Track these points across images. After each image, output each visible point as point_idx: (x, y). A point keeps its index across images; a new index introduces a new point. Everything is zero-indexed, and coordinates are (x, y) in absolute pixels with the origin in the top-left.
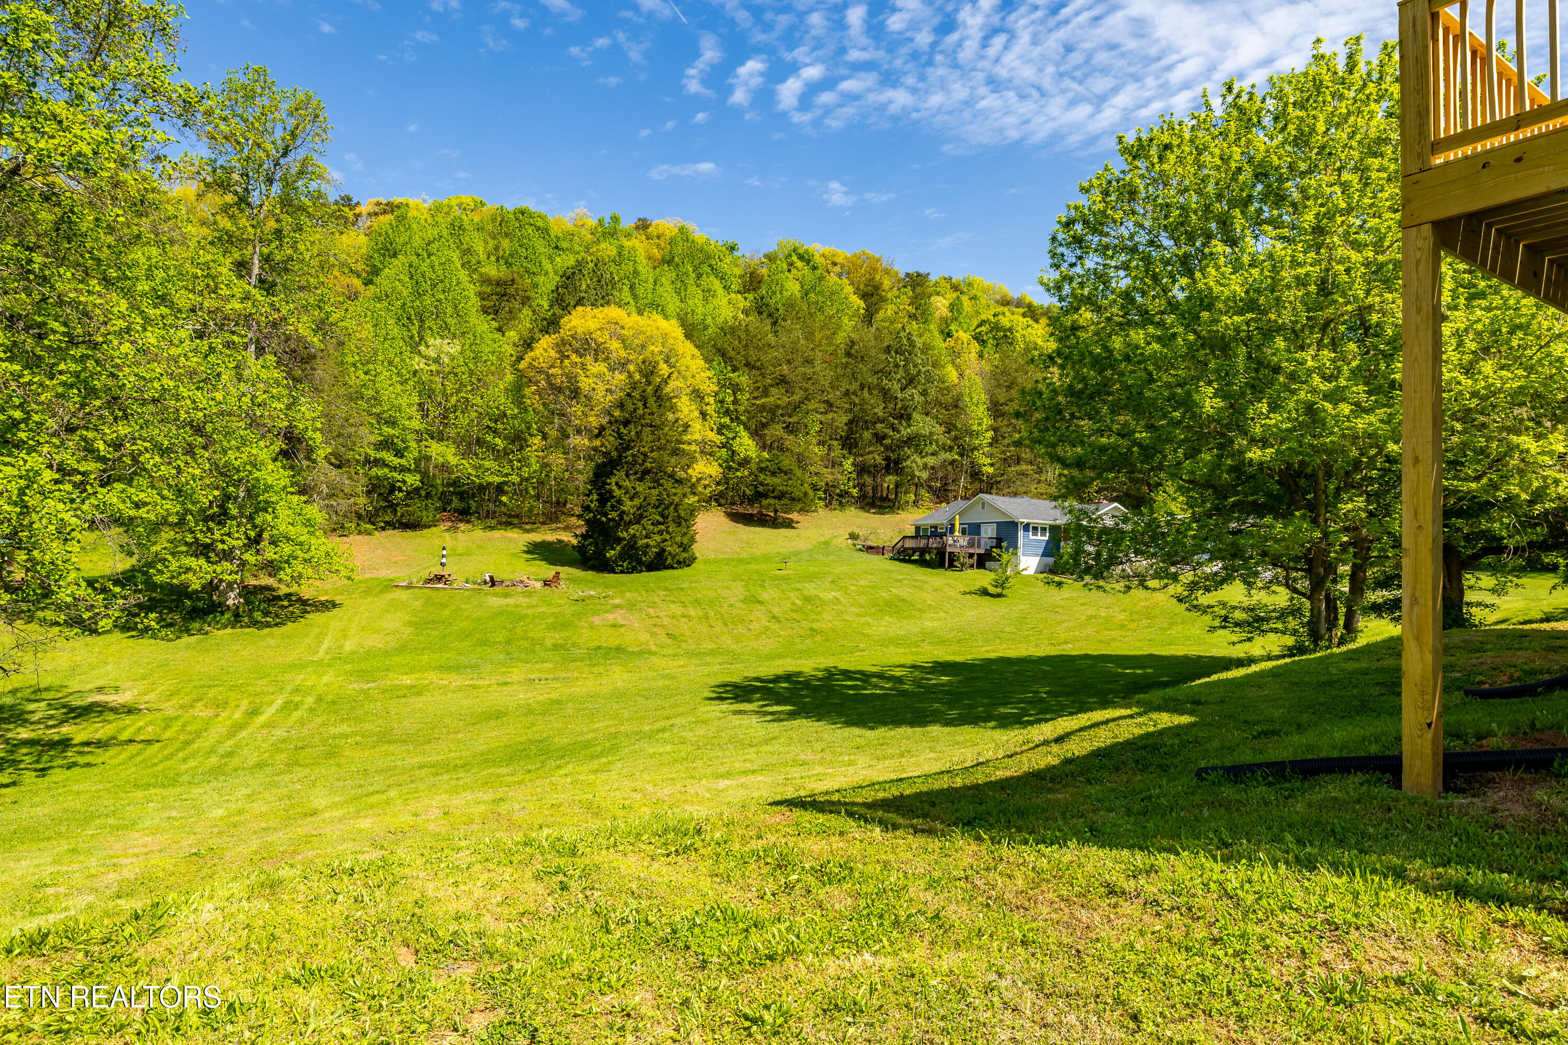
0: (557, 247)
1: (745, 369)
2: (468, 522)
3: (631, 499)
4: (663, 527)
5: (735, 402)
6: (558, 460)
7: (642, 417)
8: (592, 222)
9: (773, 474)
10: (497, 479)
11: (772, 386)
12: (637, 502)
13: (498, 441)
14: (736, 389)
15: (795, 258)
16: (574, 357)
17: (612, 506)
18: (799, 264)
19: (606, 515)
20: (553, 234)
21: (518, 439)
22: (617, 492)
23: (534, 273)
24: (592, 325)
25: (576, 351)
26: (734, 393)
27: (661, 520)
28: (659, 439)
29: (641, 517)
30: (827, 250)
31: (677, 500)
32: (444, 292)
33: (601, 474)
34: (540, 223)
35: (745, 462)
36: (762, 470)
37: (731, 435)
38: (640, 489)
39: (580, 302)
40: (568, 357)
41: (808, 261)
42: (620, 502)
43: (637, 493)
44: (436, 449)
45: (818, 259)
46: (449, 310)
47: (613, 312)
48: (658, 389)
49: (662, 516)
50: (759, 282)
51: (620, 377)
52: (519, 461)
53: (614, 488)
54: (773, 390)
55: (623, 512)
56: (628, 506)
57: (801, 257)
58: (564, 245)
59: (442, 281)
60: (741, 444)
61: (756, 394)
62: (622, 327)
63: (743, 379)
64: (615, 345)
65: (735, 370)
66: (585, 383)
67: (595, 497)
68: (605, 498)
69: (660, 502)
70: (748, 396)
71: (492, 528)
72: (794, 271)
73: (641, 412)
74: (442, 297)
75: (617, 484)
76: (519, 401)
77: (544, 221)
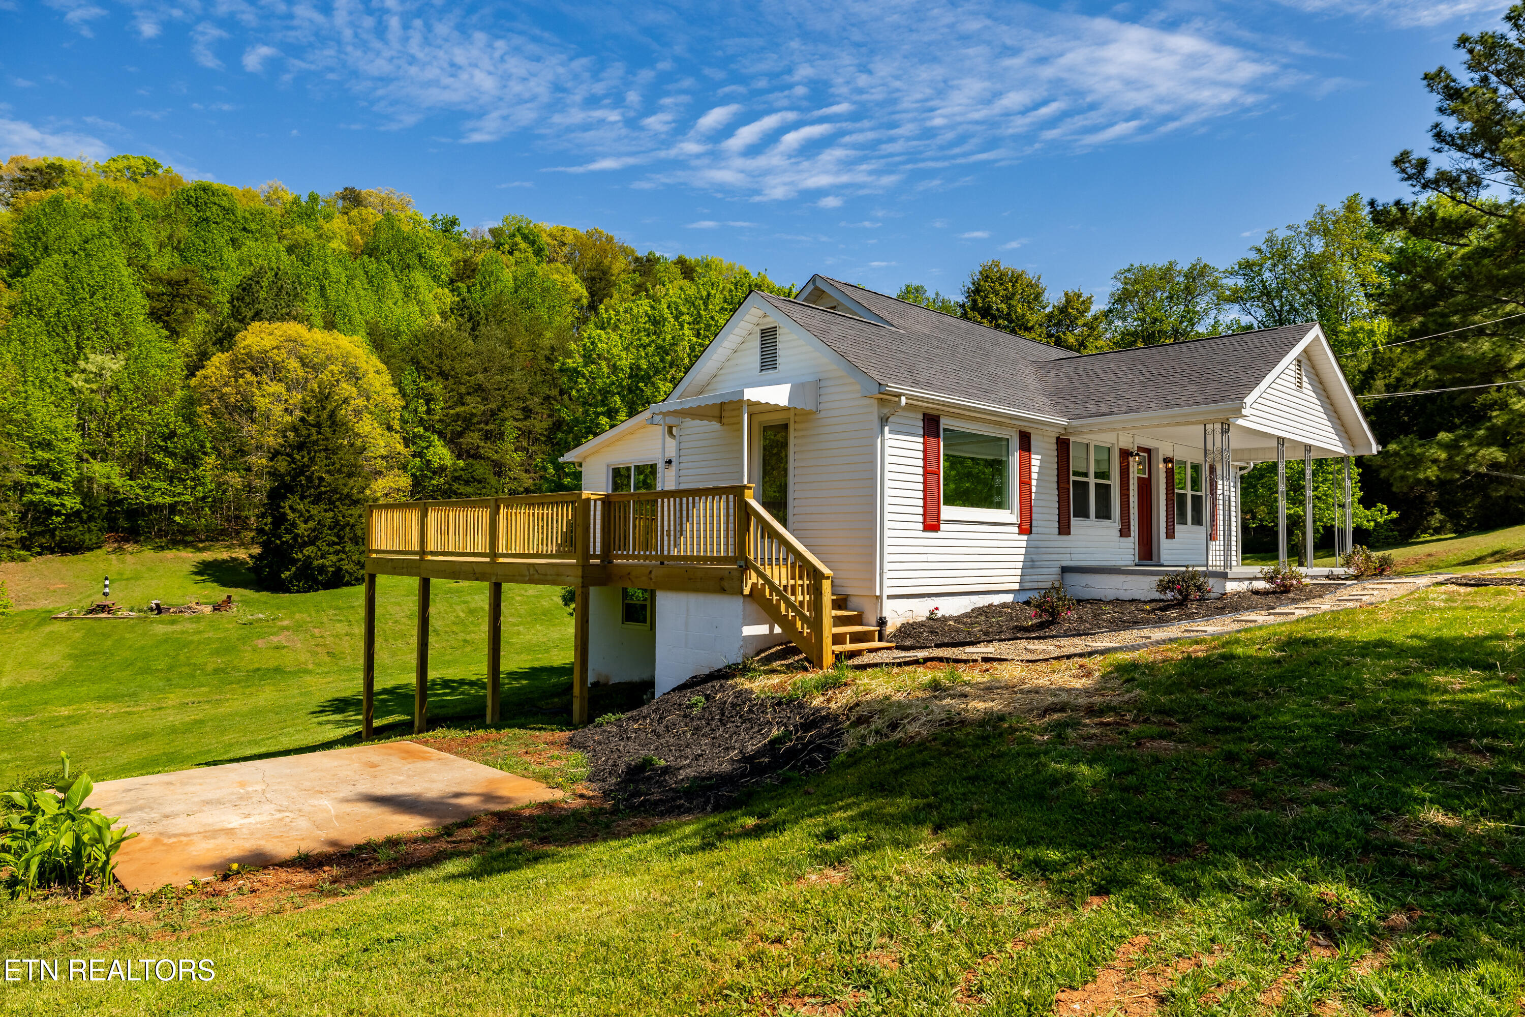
0: (244, 229)
1: (440, 379)
2: (136, 542)
3: (306, 522)
4: (339, 547)
5: (429, 412)
6: (235, 479)
7: (316, 443)
8: (289, 197)
9: (467, 483)
10: (168, 500)
11: (469, 394)
12: (311, 524)
13: (168, 461)
14: (429, 399)
15: (518, 239)
16: (249, 376)
17: (286, 529)
18: (523, 245)
19: (280, 538)
20: (239, 214)
21: (191, 459)
22: (291, 515)
23: (213, 268)
24: (268, 342)
25: (252, 370)
26: (427, 403)
27: (336, 540)
28: (334, 464)
29: (317, 538)
30: (554, 229)
31: (352, 521)
32: (105, 299)
33: (276, 496)
34: (225, 203)
35: (442, 469)
36: (456, 479)
37: (424, 444)
38: (314, 512)
39: (257, 316)
40: (242, 376)
41: (533, 243)
42: (294, 525)
43: (311, 516)
44: (98, 468)
45: (545, 239)
46: (111, 319)
47: (293, 328)
48: (332, 414)
49: (338, 536)
50: (473, 271)
51: (297, 397)
52: (193, 479)
53: (288, 511)
54: (469, 399)
55: (297, 535)
56: (302, 528)
57: (525, 237)
58: (253, 226)
59: (103, 288)
60: (435, 453)
61: (450, 404)
62: (303, 345)
63: (437, 388)
64: (293, 364)
65: (429, 378)
66: (262, 403)
67: (269, 520)
68: (279, 520)
69: (337, 523)
70: (442, 405)
71: (162, 548)
72: (517, 253)
73: (315, 437)
74: (102, 304)
75: (291, 507)
76: (189, 419)
77: (230, 200)
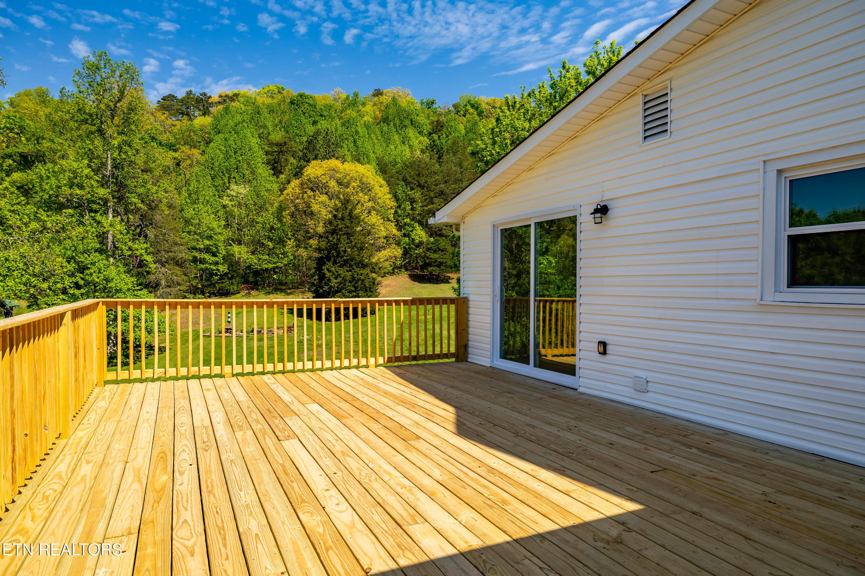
0: (321, 115)
1: (419, 189)
2: (257, 290)
3: (336, 278)
4: (355, 294)
5: (412, 209)
6: (302, 252)
7: (341, 230)
8: (344, 96)
9: (435, 252)
10: (271, 266)
11: (436, 197)
12: (339, 280)
13: (270, 243)
14: (413, 201)
15: (469, 107)
16: (309, 192)
17: (325, 283)
18: (471, 110)
19: (322, 288)
20: (318, 108)
21: (281, 242)
22: (328, 274)
23: (301, 136)
24: (319, 172)
25: (312, 189)
26: (412, 205)
27: (354, 289)
28: (351, 242)
29: (342, 288)
30: (489, 99)
31: (362, 278)
33: (320, 262)
34: (311, 102)
35: (421, 243)
36: (429, 249)
37: (410, 229)
38: (340, 272)
39: (316, 158)
40: (306, 192)
41: (477, 109)
42: (329, 280)
43: (339, 275)
44: (236, 249)
45: (484, 106)
46: (245, 166)
47: (333, 163)
48: (351, 212)
49: (354, 287)
50: (442, 126)
51: (332, 203)
52: (283, 254)
53: (326, 272)
54: (436, 200)
55: (331, 287)
56: (334, 282)
57: (473, 106)
58: (325, 113)
59: (240, 149)
60: (416, 234)
61: (425, 204)
62: (337, 172)
63: (417, 195)
64: (333, 184)
65: (412, 189)
66: (315, 207)
67: (316, 277)
68: (322, 277)
69: (353, 278)
70: (420, 204)
71: (269, 293)
72: (468, 116)
73: (340, 227)
74: (240, 158)
75: (328, 270)
76: (280, 220)
77: (314, 100)
